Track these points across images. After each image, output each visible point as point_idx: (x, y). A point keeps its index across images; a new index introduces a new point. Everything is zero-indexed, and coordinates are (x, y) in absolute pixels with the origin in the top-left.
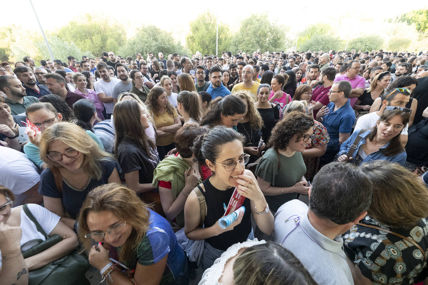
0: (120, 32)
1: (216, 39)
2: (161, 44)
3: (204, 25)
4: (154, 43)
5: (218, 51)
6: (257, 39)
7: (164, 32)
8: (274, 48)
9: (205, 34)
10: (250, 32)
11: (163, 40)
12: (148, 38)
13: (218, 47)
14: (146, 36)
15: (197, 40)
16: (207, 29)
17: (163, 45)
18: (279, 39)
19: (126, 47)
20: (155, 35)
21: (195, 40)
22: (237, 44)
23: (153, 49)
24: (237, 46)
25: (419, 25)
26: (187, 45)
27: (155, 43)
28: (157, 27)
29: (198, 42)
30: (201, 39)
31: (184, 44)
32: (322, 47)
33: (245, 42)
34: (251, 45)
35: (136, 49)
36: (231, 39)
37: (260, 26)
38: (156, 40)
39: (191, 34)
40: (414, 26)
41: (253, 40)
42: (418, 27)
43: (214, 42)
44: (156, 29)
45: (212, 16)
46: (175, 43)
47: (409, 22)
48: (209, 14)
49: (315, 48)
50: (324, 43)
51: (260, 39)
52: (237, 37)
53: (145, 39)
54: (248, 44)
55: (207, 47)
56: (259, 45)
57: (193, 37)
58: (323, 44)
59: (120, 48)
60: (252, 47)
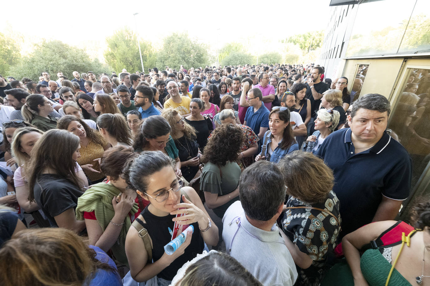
0: (9, 48)
1: (140, 56)
2: (73, 62)
3: (123, 42)
4: (62, 61)
5: (144, 68)
6: (182, 55)
7: (74, 48)
8: (199, 64)
9: (126, 51)
10: (174, 49)
11: (74, 57)
12: (52, 56)
13: (144, 64)
14: (49, 53)
15: (118, 57)
16: (127, 46)
17: (75, 63)
18: (202, 55)
19: (21, 66)
20: (63, 52)
21: (116, 57)
22: (163, 60)
23: (62, 67)
24: (164, 62)
25: (301, 45)
26: (106, 62)
27: (64, 61)
28: (64, 43)
29: (120, 59)
30: (122, 56)
31: (103, 61)
32: (240, 62)
33: (170, 58)
34: (177, 61)
35: (36, 67)
36: (156, 55)
37: (183, 44)
38: (64, 57)
39: (110, 51)
40: (298, 45)
41: (179, 56)
42: (301, 46)
43: (138, 58)
44: (63, 45)
45: (131, 33)
46: (91, 59)
47: (295, 43)
48: (127, 31)
49: (234, 63)
50: (240, 58)
51: (185, 56)
52: (162, 53)
53: (48, 56)
54: (175, 61)
55: (131, 64)
56: (185, 61)
57: (112, 54)
58: (239, 60)
59: (12, 68)
60: (179, 63)
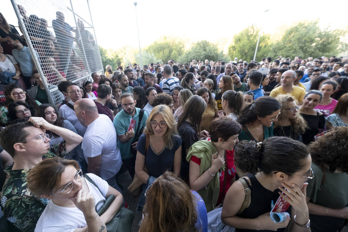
0: (181, 46)
1: (256, 47)
2: (208, 53)
3: (246, 37)
4: (204, 52)
5: (256, 57)
6: (301, 45)
7: (212, 44)
10: (293, 39)
11: (210, 50)
12: (199, 50)
13: (257, 54)
14: (198, 48)
15: (238, 49)
16: (248, 40)
17: (209, 54)
18: (329, 43)
19: (184, 56)
20: (205, 47)
21: (236, 49)
22: (276, 51)
23: (202, 57)
24: (277, 52)
26: (228, 53)
28: (207, 41)
29: (239, 51)
30: (241, 48)
31: (226, 52)
33: (286, 48)
34: (293, 51)
35: (190, 57)
36: (271, 46)
37: (307, 33)
38: (205, 50)
39: (234, 44)
41: (297, 46)
43: (254, 49)
44: (206, 43)
45: (255, 29)
46: (219, 52)
48: (252, 27)
51: (305, 45)
52: (278, 44)
53: (197, 50)
54: (290, 50)
55: (245, 54)
56: (302, 50)
57: (234, 47)
59: (179, 57)
60: (293, 53)
